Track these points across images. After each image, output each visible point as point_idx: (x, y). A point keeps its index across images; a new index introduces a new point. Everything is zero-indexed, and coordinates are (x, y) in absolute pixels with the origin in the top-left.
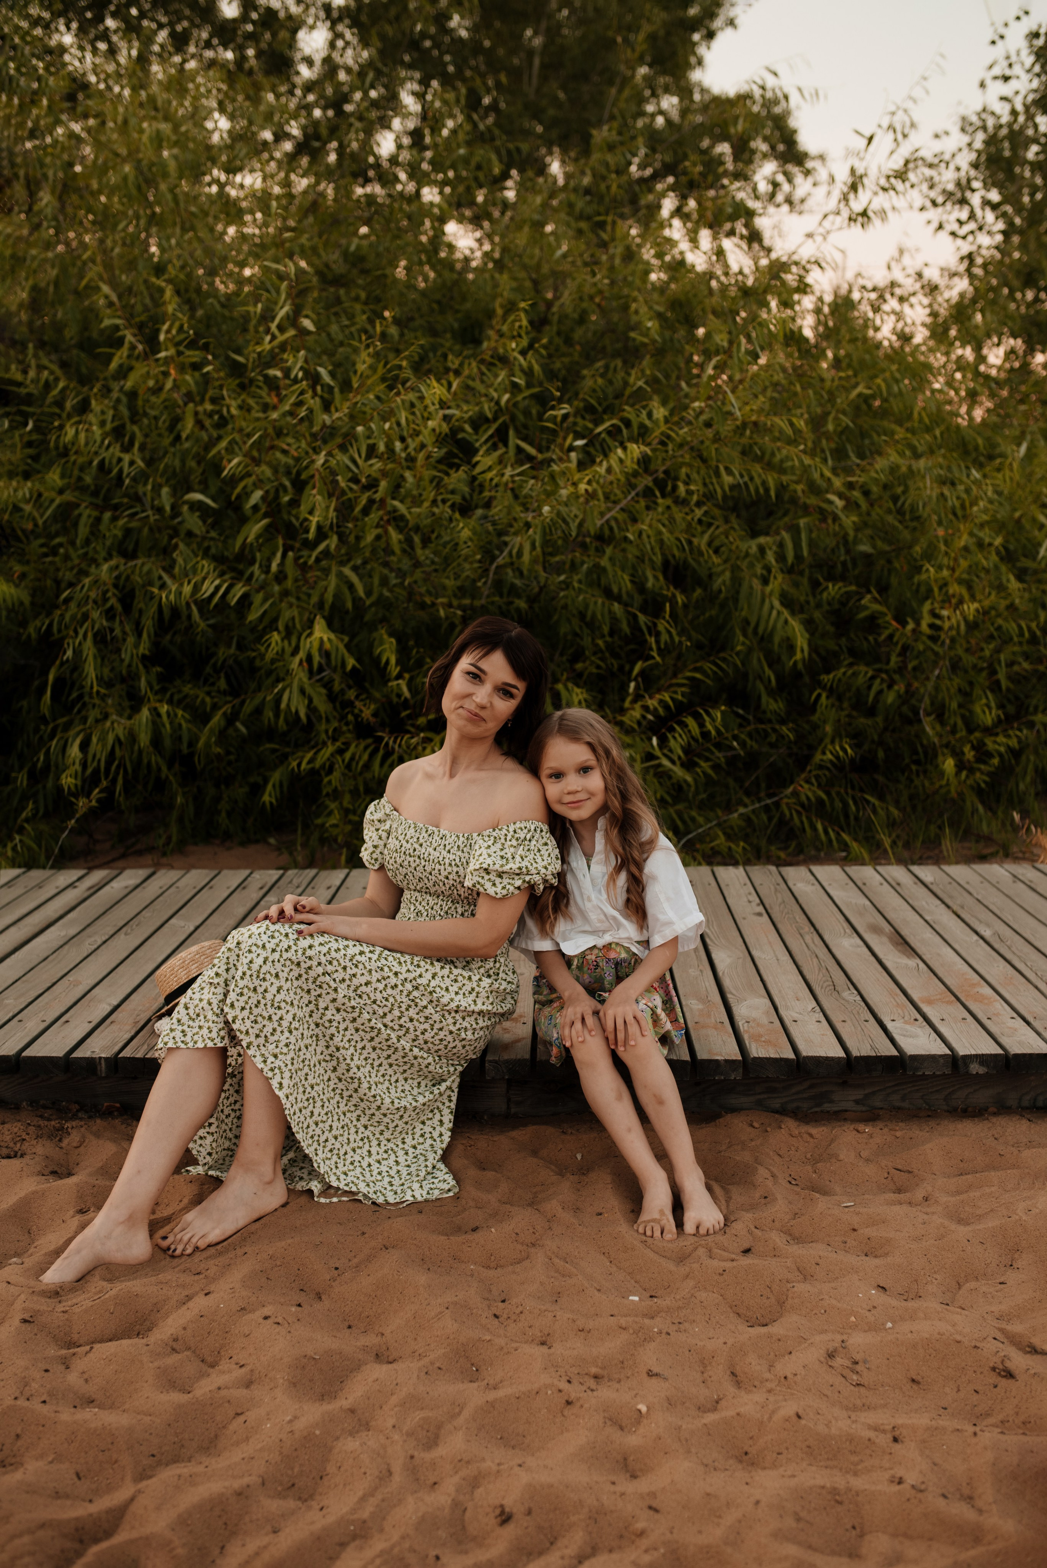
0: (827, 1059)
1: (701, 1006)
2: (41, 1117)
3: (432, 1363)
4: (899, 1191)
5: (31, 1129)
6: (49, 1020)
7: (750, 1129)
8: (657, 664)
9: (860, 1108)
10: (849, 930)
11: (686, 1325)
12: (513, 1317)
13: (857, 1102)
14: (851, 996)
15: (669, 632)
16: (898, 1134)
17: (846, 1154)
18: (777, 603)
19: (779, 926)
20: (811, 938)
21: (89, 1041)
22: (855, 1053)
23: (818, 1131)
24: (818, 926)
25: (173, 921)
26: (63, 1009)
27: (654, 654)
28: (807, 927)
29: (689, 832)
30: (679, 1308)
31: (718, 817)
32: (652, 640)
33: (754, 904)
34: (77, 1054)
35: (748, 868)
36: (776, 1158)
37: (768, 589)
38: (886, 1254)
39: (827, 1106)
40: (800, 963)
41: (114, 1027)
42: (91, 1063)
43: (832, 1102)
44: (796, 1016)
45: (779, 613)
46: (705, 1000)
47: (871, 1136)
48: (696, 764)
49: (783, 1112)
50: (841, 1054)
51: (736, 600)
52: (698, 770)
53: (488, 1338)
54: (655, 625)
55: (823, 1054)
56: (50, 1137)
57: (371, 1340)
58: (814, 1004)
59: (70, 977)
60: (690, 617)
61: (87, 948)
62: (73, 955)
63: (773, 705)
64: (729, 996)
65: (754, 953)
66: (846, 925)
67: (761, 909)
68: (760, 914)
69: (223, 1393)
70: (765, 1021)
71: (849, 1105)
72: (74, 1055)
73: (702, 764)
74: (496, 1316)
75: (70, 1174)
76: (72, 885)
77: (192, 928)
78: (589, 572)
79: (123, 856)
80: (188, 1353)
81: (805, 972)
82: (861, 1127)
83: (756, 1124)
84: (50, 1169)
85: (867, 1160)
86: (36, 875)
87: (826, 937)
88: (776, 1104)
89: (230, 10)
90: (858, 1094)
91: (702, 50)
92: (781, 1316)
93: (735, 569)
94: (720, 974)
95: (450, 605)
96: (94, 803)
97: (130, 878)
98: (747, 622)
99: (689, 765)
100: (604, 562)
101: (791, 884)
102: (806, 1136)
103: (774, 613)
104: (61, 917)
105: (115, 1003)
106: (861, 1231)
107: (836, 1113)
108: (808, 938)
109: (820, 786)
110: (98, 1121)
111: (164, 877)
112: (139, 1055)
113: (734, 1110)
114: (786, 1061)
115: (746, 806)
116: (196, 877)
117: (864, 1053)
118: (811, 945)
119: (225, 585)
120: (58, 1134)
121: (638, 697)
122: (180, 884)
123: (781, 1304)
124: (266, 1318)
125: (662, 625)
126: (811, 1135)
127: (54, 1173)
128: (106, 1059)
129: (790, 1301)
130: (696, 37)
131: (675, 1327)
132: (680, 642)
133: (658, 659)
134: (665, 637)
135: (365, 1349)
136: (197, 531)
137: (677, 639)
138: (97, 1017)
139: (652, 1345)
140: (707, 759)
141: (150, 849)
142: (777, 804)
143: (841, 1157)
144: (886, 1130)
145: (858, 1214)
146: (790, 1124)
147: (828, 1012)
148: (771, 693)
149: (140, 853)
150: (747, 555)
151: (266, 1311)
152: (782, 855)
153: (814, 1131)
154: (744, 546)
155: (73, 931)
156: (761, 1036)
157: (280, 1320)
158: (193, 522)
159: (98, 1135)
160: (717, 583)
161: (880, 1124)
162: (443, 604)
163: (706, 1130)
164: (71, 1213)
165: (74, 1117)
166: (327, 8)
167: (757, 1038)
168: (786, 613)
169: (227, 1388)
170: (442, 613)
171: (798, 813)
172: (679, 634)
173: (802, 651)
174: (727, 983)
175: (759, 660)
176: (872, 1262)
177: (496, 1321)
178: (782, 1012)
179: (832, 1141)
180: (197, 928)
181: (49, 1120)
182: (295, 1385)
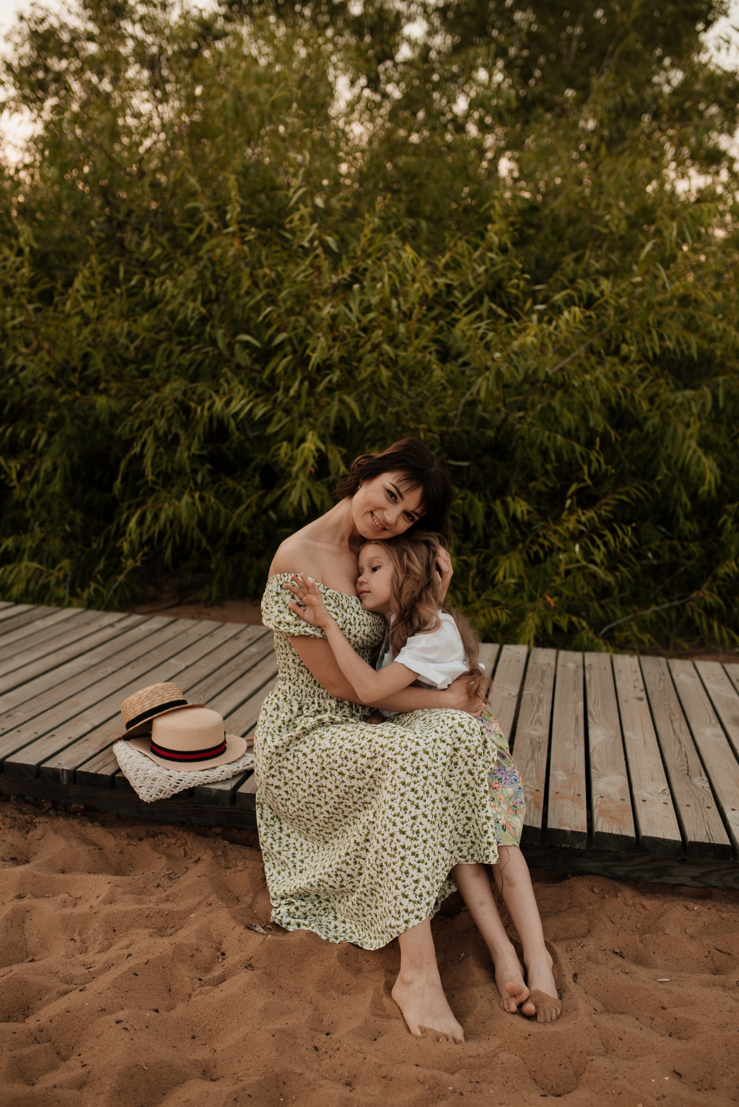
0: (664, 840)
1: (565, 778)
2: (20, 810)
3: (244, 1089)
4: (716, 971)
5: (8, 820)
6: (40, 733)
7: (589, 894)
8: (588, 486)
9: (695, 884)
10: (714, 720)
11: (484, 1085)
12: (330, 1052)
13: (694, 878)
14: (701, 782)
15: (599, 462)
16: (724, 915)
17: (672, 930)
18: (693, 444)
19: (655, 711)
20: (680, 724)
21: (61, 754)
22: (691, 838)
23: (651, 904)
24: (688, 714)
25: (172, 661)
26: (55, 725)
27: (586, 477)
28: (679, 715)
29: (610, 622)
30: (481, 1066)
31: (635, 612)
32: (585, 468)
33: (638, 689)
34: (47, 765)
35: (642, 658)
36: (609, 924)
37: (689, 432)
38: (688, 1038)
39: (666, 879)
40: (663, 746)
41: (86, 744)
42: (56, 773)
43: (671, 875)
44: (646, 795)
45: (695, 452)
46: (571, 773)
47: (699, 914)
48: (617, 569)
49: (625, 880)
50: (678, 837)
51: (662, 438)
52: (618, 574)
53: (299, 1071)
54: (588, 455)
55: (661, 836)
56: (21, 828)
57: (202, 1054)
58: (666, 786)
59: (74, 699)
60: (626, 451)
61: (99, 675)
62: (86, 680)
63: (687, 526)
64: (593, 770)
65: (626, 733)
66: (713, 715)
67: (643, 694)
68: (641, 699)
69: (58, 1091)
70: (617, 797)
71: (687, 881)
72: (44, 765)
73: (622, 568)
74: (316, 1049)
75: (27, 862)
76: (111, 625)
77: (183, 667)
78: (542, 410)
79: (179, 604)
80: (47, 1044)
81: (666, 756)
82: (691, 905)
83: (596, 890)
84: (12, 856)
85: (692, 937)
86: (92, 614)
87: (693, 725)
88: (620, 871)
89: (356, 9)
90: (695, 872)
91: (703, 37)
92: (576, 1088)
93: (663, 415)
94: (591, 749)
95: (430, 430)
96: (139, 564)
97: (157, 621)
98: (670, 457)
99: (612, 569)
100: (555, 403)
101: (674, 675)
102: (638, 906)
103: (691, 452)
104: (92, 649)
105: (96, 723)
106: (669, 1010)
107: (674, 886)
108: (676, 724)
109: (720, 594)
110: (61, 819)
111: (183, 624)
112: (93, 771)
113: (581, 873)
114: (627, 838)
115: (658, 604)
116: (206, 626)
117: (698, 839)
118: (678, 731)
119: (250, 405)
120: (27, 827)
121: (571, 511)
122: (190, 632)
123: (578, 1075)
124: (118, 1022)
125: (593, 455)
126: (644, 907)
127: (14, 859)
128: (67, 771)
129: (586, 1075)
130: (700, 26)
131: (470, 1087)
132: (607, 470)
133: (589, 482)
134: (595, 465)
135: (195, 1064)
136: (243, 364)
137: (604, 467)
138: (75, 735)
139: (445, 1102)
140: (626, 566)
141: (197, 602)
142: (683, 605)
143: (668, 931)
144: (713, 910)
145: (670, 992)
146: (627, 893)
147: (676, 795)
148: (687, 517)
149: (190, 603)
150: (674, 404)
151: (120, 1015)
152: (686, 646)
153: (647, 903)
154: (672, 397)
155: (94, 661)
156: (609, 811)
157: (128, 1026)
158: (243, 358)
159: (56, 832)
160: (648, 426)
161: (710, 903)
162: (423, 429)
163: (550, 891)
164: (11, 897)
165: (46, 814)
166: (424, 6)
167: (605, 813)
168: (700, 452)
169: (62, 1087)
170: (422, 435)
171: (700, 616)
172: (607, 463)
173: (710, 483)
174: (594, 758)
175: (679, 489)
176: (675, 1044)
177: (314, 1054)
178: (635, 791)
179: (662, 914)
180: (187, 668)
181: (24, 814)
182: (119, 1093)
